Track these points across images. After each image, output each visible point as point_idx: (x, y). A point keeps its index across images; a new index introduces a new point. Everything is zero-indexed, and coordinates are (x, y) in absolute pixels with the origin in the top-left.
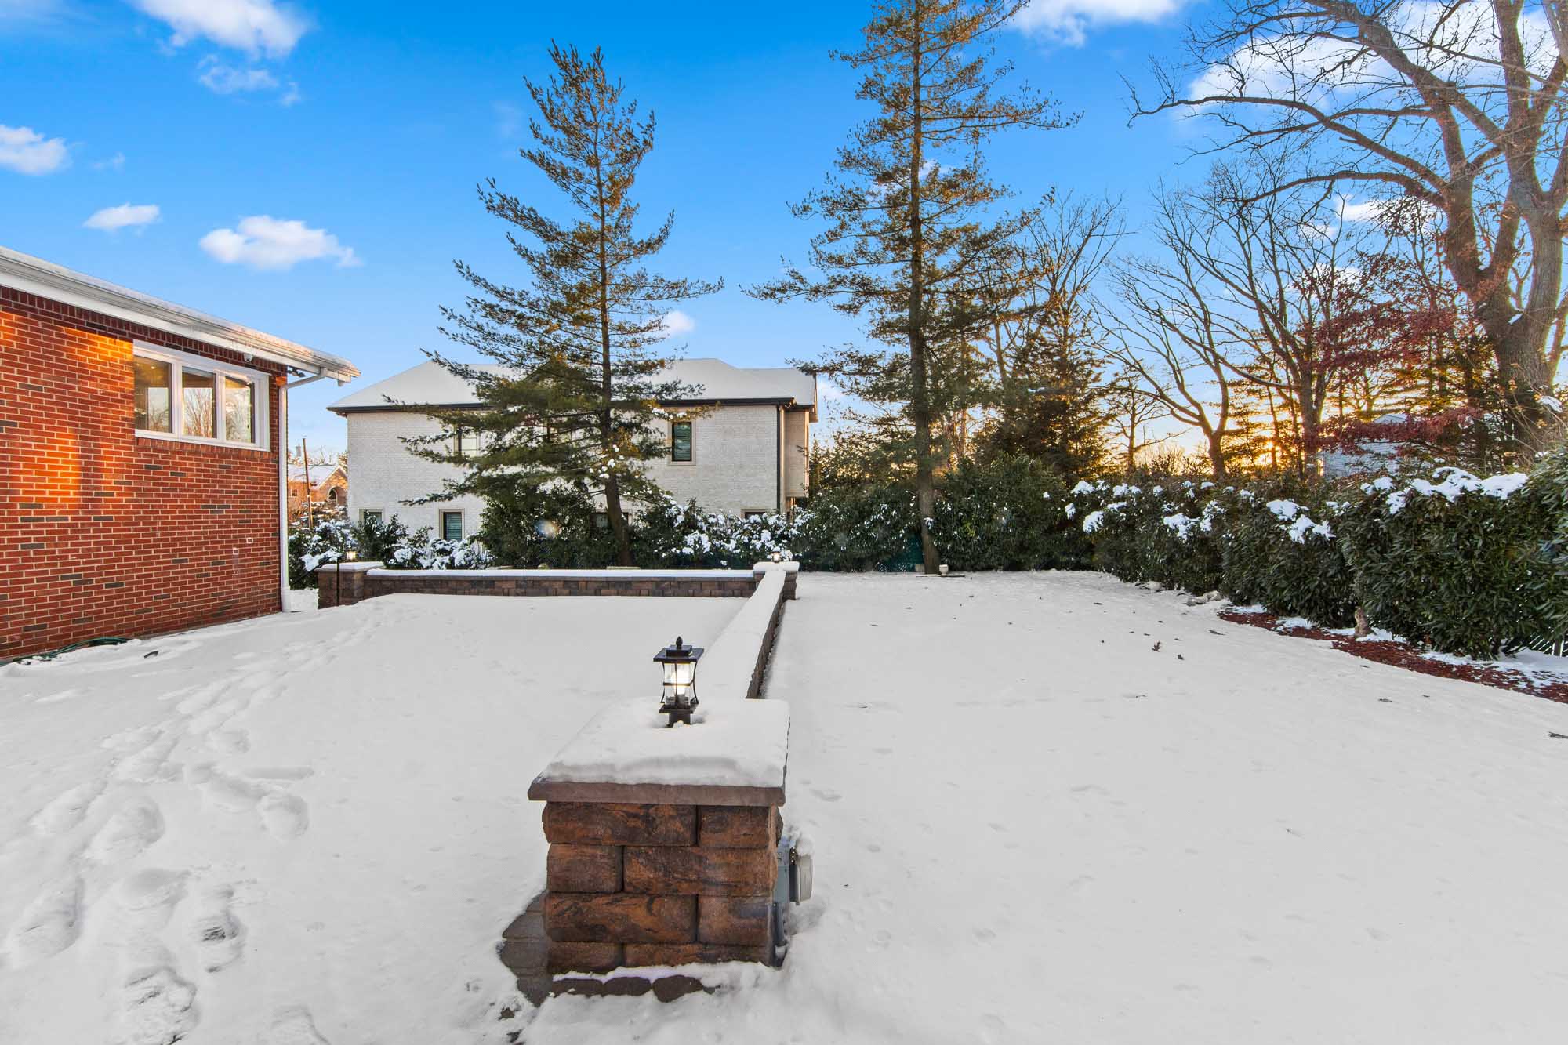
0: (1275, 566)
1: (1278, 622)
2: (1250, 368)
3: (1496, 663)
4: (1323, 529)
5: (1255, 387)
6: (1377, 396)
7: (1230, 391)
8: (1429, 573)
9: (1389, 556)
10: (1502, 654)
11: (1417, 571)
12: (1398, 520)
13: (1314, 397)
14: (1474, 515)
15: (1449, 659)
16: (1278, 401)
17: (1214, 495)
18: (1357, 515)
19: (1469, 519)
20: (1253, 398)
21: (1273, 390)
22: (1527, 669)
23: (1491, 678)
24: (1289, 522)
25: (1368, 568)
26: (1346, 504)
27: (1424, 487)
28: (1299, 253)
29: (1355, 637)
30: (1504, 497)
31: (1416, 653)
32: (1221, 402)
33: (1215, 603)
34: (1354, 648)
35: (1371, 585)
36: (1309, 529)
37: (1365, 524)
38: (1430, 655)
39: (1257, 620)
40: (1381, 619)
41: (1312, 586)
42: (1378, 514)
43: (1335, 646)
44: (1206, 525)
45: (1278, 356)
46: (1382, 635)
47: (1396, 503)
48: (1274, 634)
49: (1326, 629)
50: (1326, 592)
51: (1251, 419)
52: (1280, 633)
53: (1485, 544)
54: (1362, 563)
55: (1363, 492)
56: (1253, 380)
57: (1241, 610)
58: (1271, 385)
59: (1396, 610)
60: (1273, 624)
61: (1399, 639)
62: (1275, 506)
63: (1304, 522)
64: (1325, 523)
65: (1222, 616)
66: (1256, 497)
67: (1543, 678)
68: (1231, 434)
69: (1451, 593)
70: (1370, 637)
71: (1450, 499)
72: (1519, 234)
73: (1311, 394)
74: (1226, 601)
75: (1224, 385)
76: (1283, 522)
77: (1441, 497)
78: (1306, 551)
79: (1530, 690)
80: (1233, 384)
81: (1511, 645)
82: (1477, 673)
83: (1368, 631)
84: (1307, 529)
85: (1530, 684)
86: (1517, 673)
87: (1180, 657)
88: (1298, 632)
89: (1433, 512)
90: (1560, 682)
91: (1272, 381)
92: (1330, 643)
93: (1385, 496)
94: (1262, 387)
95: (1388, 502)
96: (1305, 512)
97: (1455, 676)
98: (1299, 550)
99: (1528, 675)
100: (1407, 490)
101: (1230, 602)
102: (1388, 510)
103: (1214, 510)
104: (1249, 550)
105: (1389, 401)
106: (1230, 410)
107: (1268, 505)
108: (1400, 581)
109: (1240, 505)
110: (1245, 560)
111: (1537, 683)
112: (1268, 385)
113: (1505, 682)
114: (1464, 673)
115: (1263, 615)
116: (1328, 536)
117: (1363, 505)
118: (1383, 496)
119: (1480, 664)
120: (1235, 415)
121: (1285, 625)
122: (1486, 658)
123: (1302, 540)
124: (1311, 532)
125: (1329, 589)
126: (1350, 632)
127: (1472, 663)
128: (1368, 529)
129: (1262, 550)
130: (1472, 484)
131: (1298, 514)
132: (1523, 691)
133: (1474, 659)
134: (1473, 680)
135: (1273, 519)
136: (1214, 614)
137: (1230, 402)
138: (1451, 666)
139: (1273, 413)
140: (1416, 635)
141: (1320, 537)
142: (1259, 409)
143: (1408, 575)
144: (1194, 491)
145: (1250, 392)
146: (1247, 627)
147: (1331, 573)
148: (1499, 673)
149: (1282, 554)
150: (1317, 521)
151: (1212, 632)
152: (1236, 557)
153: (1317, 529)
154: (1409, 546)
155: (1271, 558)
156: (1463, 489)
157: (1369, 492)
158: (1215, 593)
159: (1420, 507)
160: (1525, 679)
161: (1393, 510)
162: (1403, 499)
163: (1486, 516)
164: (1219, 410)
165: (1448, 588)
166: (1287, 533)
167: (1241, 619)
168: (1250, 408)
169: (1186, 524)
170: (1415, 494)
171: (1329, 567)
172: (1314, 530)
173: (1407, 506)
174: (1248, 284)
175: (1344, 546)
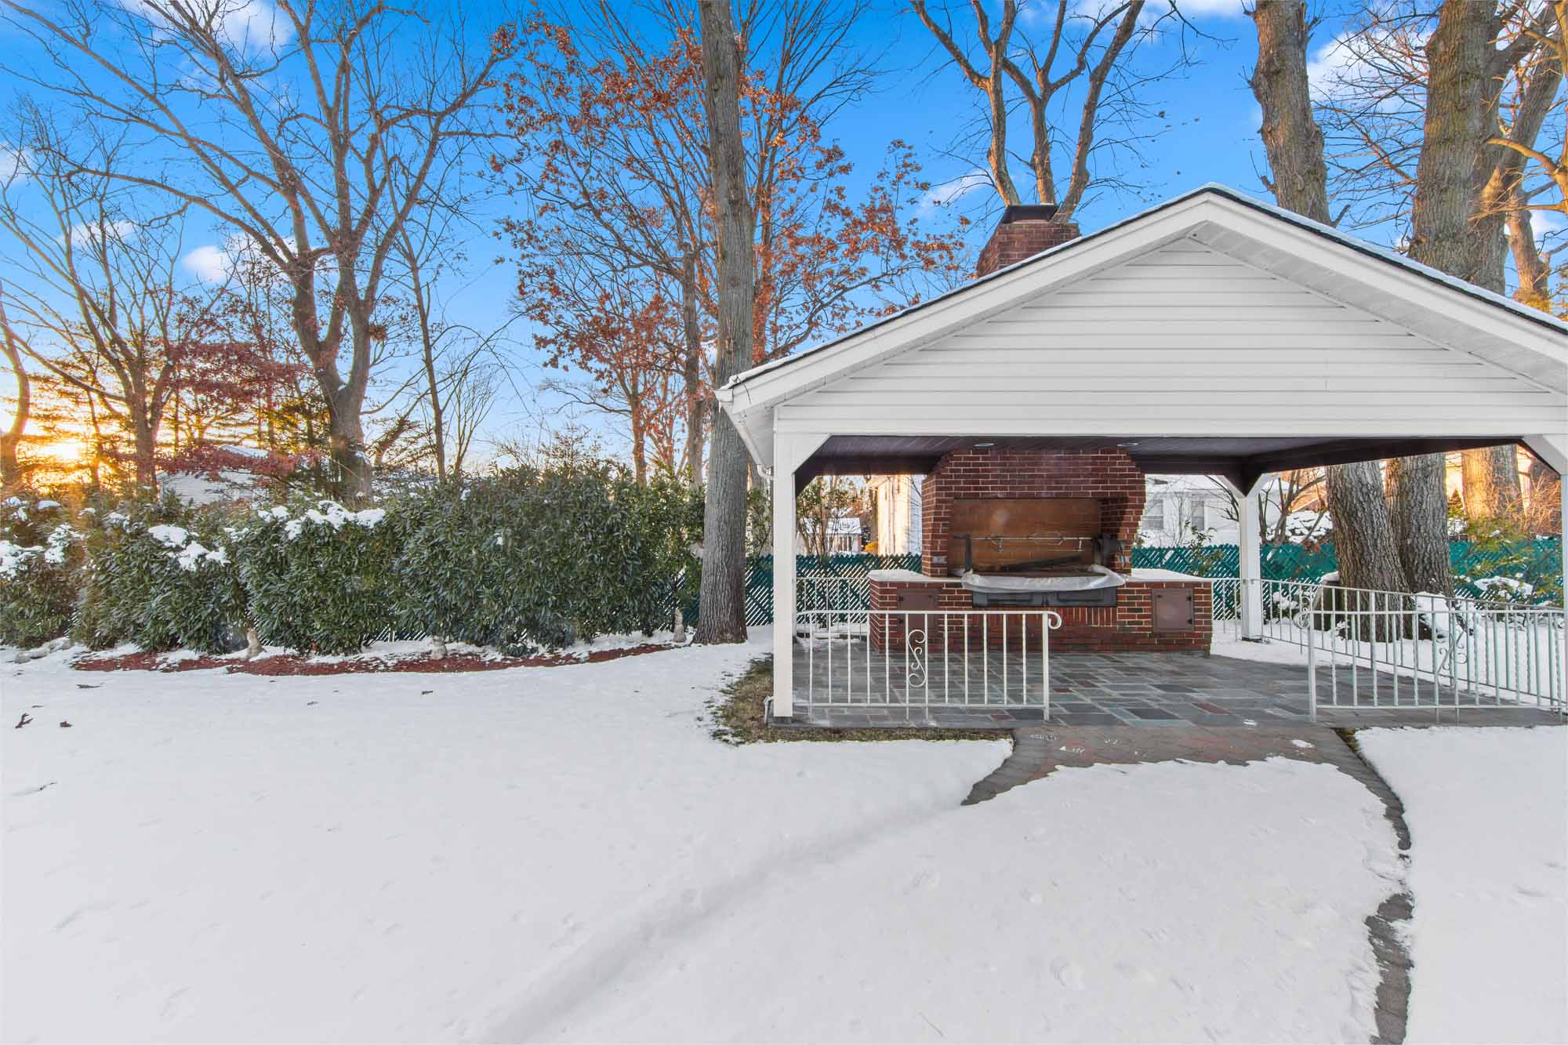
0: (159, 598)
1: (158, 660)
2: (65, 365)
3: (361, 655)
4: (219, 556)
5: (70, 388)
6: (209, 425)
7: (33, 387)
8: (319, 590)
9: (286, 577)
10: (363, 648)
11: (310, 589)
12: (294, 544)
13: (149, 416)
14: (352, 540)
15: (330, 659)
16: (100, 410)
17: (64, 517)
18: (256, 540)
19: (349, 542)
20: (67, 402)
21: (94, 396)
22: (381, 655)
23: (362, 667)
24: (178, 549)
25: (266, 590)
26: (246, 530)
27: (314, 515)
28: (132, 254)
29: (249, 658)
30: (372, 526)
31: (304, 660)
32: (17, 397)
33: (61, 654)
34: (248, 667)
35: (270, 604)
36: (202, 556)
37: (265, 549)
38: (315, 659)
39: (130, 663)
40: (274, 637)
41: (205, 614)
42: (277, 540)
43: (231, 671)
44: (55, 555)
45: (102, 359)
46: (273, 651)
47: (293, 529)
48: (157, 674)
49: (215, 656)
50: (219, 620)
51: (61, 425)
52: (165, 671)
53: (360, 563)
54: (261, 586)
55: (262, 519)
56: (68, 379)
57: (104, 655)
58: (92, 390)
59: (289, 625)
60: (154, 663)
61: (290, 651)
62: (159, 532)
63: (196, 549)
64: (222, 549)
65: (77, 666)
66: (131, 522)
67: (392, 659)
68: (34, 439)
69: (335, 604)
70: (262, 655)
71: (336, 527)
72: (344, 323)
73: (145, 413)
74: (79, 648)
75: (24, 379)
76: (171, 549)
77: (330, 526)
78: (197, 579)
79: (387, 669)
80: (36, 378)
81: (368, 639)
82: (351, 665)
83: (260, 650)
84: (200, 556)
85: (385, 665)
86: (377, 659)
87: (65, 725)
88: (185, 665)
89: (323, 537)
90: (401, 659)
91: (94, 387)
92: (224, 669)
93: (283, 524)
94: (80, 390)
95: (287, 529)
96: (196, 539)
97: (337, 672)
98: (190, 578)
99: (383, 659)
100: (303, 519)
101: (85, 649)
102: (287, 537)
103: (70, 536)
104: (122, 582)
105: (222, 432)
106: (32, 410)
107: (151, 530)
108: (295, 599)
109: (109, 531)
110: (114, 595)
111: (390, 664)
112: (88, 389)
113: (371, 668)
114: (342, 668)
115: (137, 656)
116: (223, 562)
117: (263, 532)
118: (282, 523)
119: (351, 658)
120: (38, 417)
121: (170, 662)
122: (355, 652)
123: (194, 568)
124: (204, 560)
125: (223, 615)
126: (242, 654)
127: (347, 659)
128: (268, 554)
129: (141, 581)
130: (351, 516)
131: (188, 541)
132: (383, 671)
133: (346, 655)
134: (349, 672)
135: (159, 546)
136: (66, 666)
137: (32, 400)
138: (333, 665)
139: (95, 423)
140: (304, 644)
141: (214, 563)
142: (76, 416)
143: (303, 592)
144: (27, 511)
145: (63, 393)
146: (118, 673)
147: (225, 598)
148: (366, 662)
149: (167, 585)
150: (210, 547)
151: (82, 687)
152: (102, 592)
153: (211, 556)
154: (304, 568)
155: (153, 590)
156: (345, 520)
157: (268, 520)
158: (60, 641)
159: (313, 534)
160: (382, 662)
161: (291, 536)
162: (299, 526)
163: (361, 540)
164: (16, 407)
165: (333, 600)
166: (176, 561)
167: (110, 665)
168: (64, 413)
169: (16, 555)
170: (309, 522)
171: (222, 593)
172: (208, 557)
173: (303, 532)
174: (66, 264)
175: (244, 572)
